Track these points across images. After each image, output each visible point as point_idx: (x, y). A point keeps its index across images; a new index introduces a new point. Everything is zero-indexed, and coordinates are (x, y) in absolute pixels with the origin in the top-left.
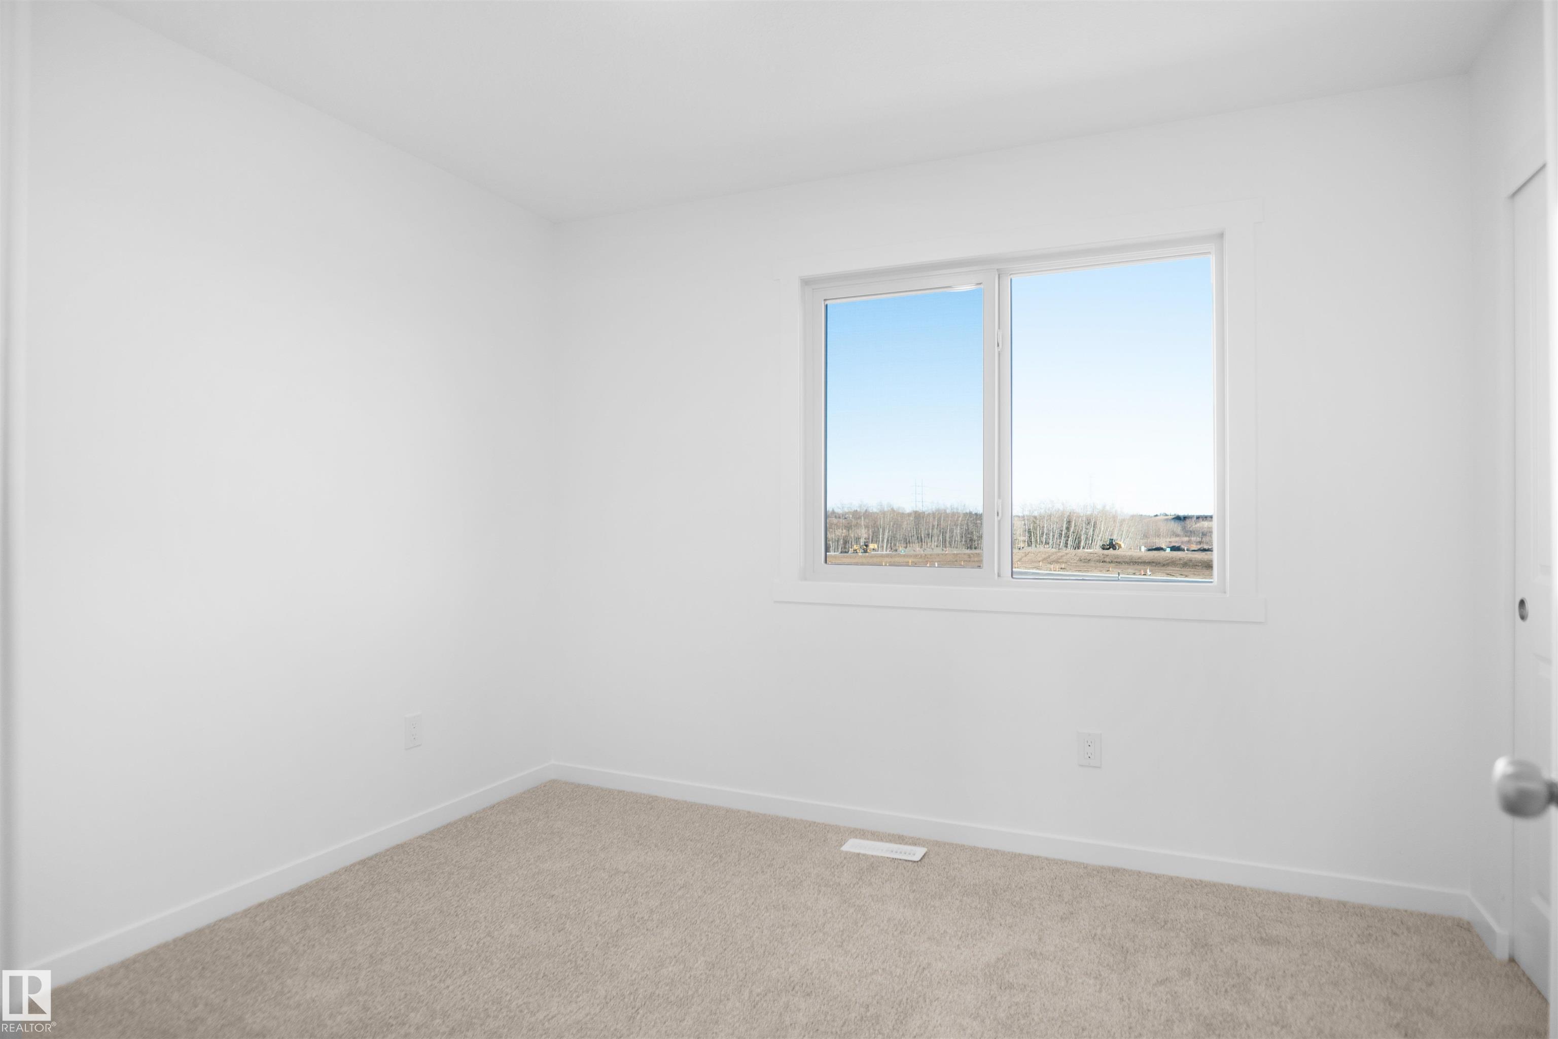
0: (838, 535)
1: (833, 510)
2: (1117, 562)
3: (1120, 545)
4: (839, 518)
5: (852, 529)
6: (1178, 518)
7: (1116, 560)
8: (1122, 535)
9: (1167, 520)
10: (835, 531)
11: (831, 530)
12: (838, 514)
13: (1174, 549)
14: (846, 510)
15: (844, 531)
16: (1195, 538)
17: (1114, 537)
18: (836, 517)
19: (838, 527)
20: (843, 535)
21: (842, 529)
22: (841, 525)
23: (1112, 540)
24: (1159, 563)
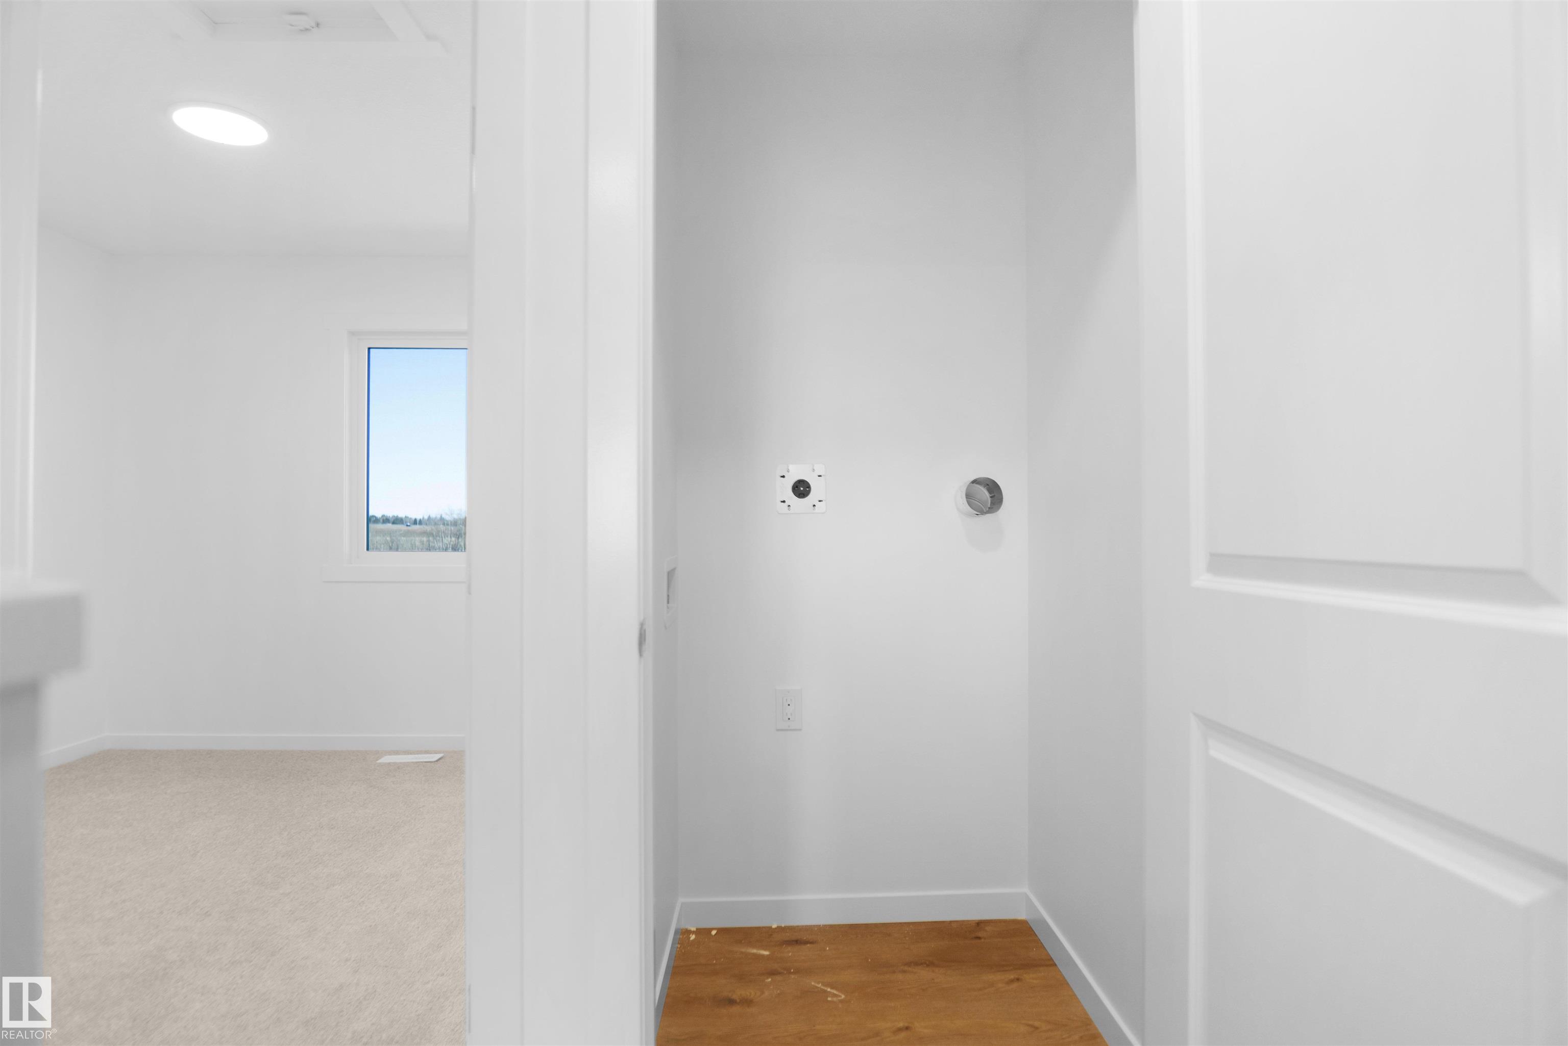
0: (446, 544)
1: (441, 517)
4: (448, 525)
5: (462, 537)
10: (442, 540)
11: (438, 538)
12: (446, 521)
14: (456, 516)
15: (453, 539)
18: (444, 524)
19: (446, 535)
20: (452, 543)
21: (451, 537)
22: (450, 532)
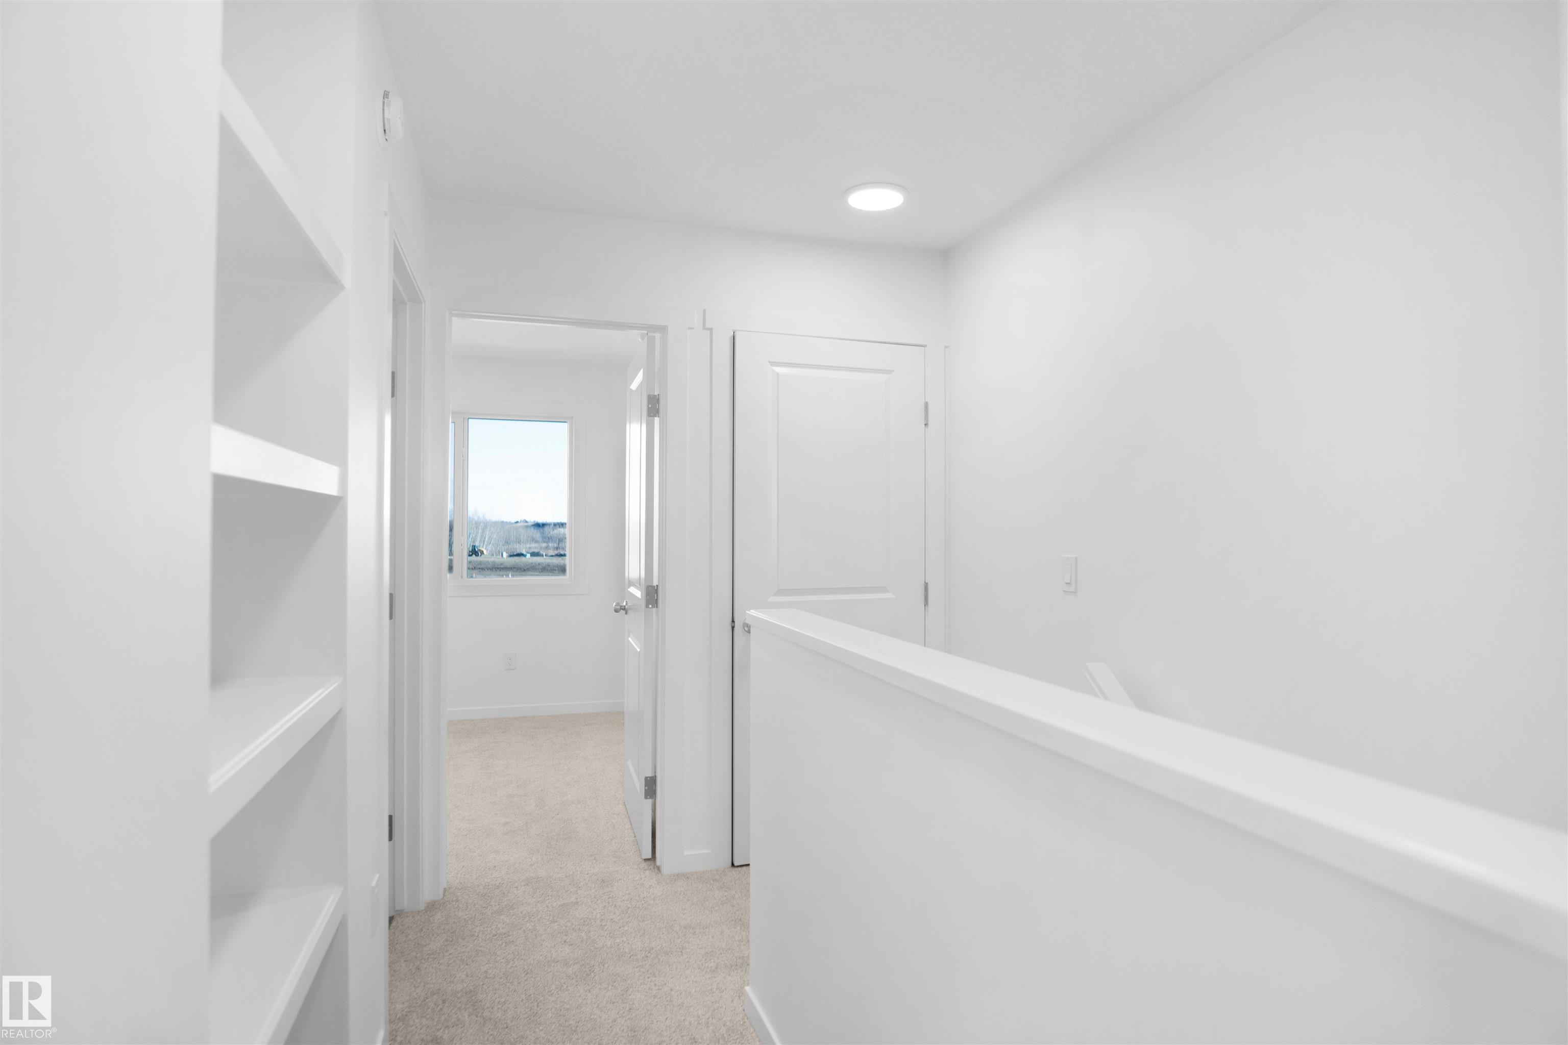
2: (480, 568)
3: (483, 551)
6: (539, 526)
7: (479, 567)
8: (484, 541)
9: (527, 527)
13: (533, 554)
16: (552, 544)
17: (477, 544)
23: (475, 546)
24: (520, 569)
